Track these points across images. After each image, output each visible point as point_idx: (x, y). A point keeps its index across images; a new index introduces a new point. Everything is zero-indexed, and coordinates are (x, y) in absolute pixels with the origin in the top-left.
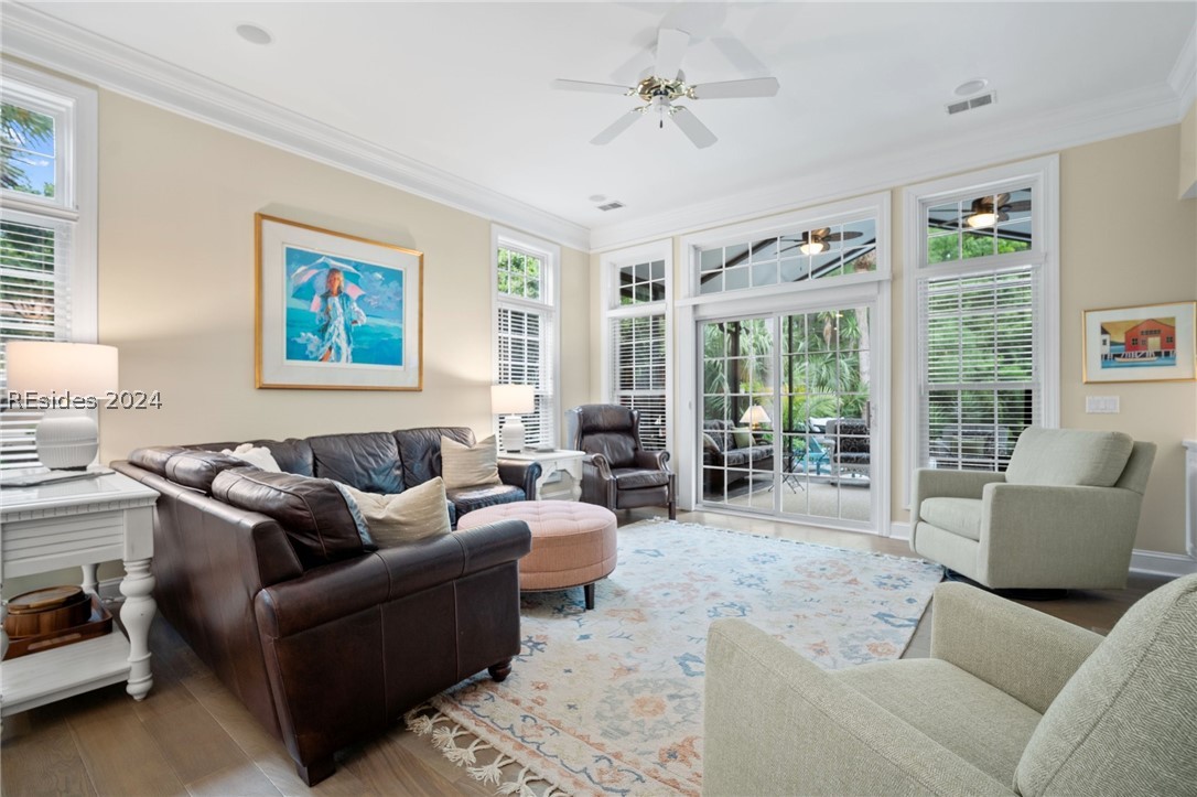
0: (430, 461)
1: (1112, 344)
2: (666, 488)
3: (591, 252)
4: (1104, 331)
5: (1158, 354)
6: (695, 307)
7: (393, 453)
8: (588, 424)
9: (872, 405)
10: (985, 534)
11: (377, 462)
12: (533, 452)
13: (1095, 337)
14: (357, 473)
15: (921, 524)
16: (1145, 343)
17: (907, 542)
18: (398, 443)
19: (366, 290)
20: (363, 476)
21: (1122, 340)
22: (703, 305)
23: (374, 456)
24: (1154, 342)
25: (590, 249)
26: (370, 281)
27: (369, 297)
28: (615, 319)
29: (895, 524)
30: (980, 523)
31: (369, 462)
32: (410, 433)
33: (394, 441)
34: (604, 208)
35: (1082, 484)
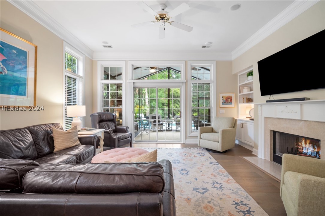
0: (47, 139)
1: (224, 100)
2: (130, 138)
3: (93, 60)
4: (223, 98)
5: (230, 102)
6: (134, 83)
7: (30, 138)
8: (101, 119)
9: (181, 112)
10: (220, 140)
11: (24, 143)
12: (85, 131)
13: (221, 99)
14: (15, 150)
15: (201, 140)
16: (228, 100)
17: (197, 144)
18: (31, 133)
19: (8, 57)
20: (18, 152)
21: (225, 99)
22: (136, 82)
23: (22, 141)
24: (229, 100)
25: (93, 59)
26: (10, 53)
27: (10, 62)
28: (102, 83)
29: (187, 140)
30: (218, 138)
31: (20, 144)
32: (35, 128)
33: (28, 132)
34: (105, 46)
35: (229, 128)
